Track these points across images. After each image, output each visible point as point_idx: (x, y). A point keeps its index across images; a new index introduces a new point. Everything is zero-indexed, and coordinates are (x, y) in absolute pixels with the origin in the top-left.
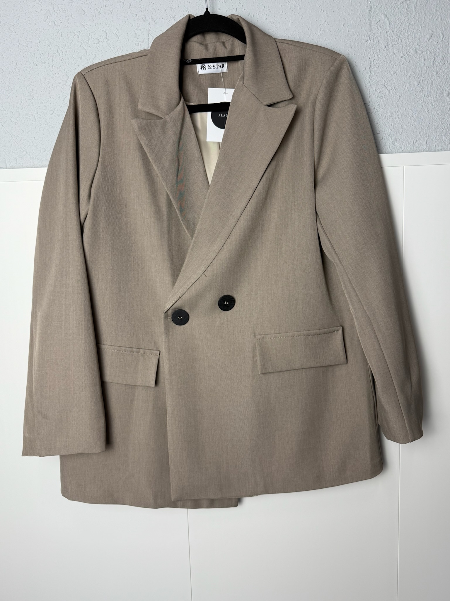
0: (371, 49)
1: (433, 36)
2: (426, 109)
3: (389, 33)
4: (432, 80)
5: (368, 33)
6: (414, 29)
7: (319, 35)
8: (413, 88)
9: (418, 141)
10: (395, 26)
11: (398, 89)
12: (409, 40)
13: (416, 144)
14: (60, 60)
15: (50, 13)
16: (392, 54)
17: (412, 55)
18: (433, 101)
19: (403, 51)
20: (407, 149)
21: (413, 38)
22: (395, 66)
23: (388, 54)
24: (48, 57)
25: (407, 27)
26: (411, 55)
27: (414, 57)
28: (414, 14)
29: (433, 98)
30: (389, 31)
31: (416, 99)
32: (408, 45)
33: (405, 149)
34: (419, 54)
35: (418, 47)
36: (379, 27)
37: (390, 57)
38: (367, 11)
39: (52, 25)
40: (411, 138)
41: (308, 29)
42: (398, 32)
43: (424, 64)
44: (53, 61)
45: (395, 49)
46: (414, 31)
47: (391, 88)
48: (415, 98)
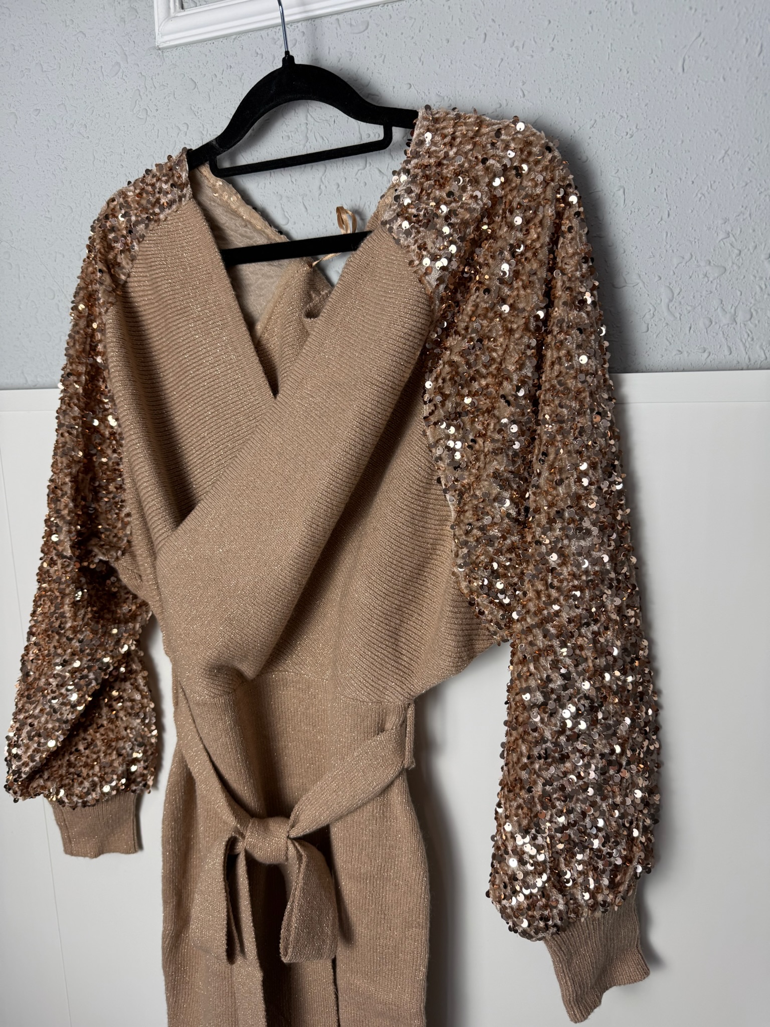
15: (140, 95)
39: (142, 117)
41: (652, 62)
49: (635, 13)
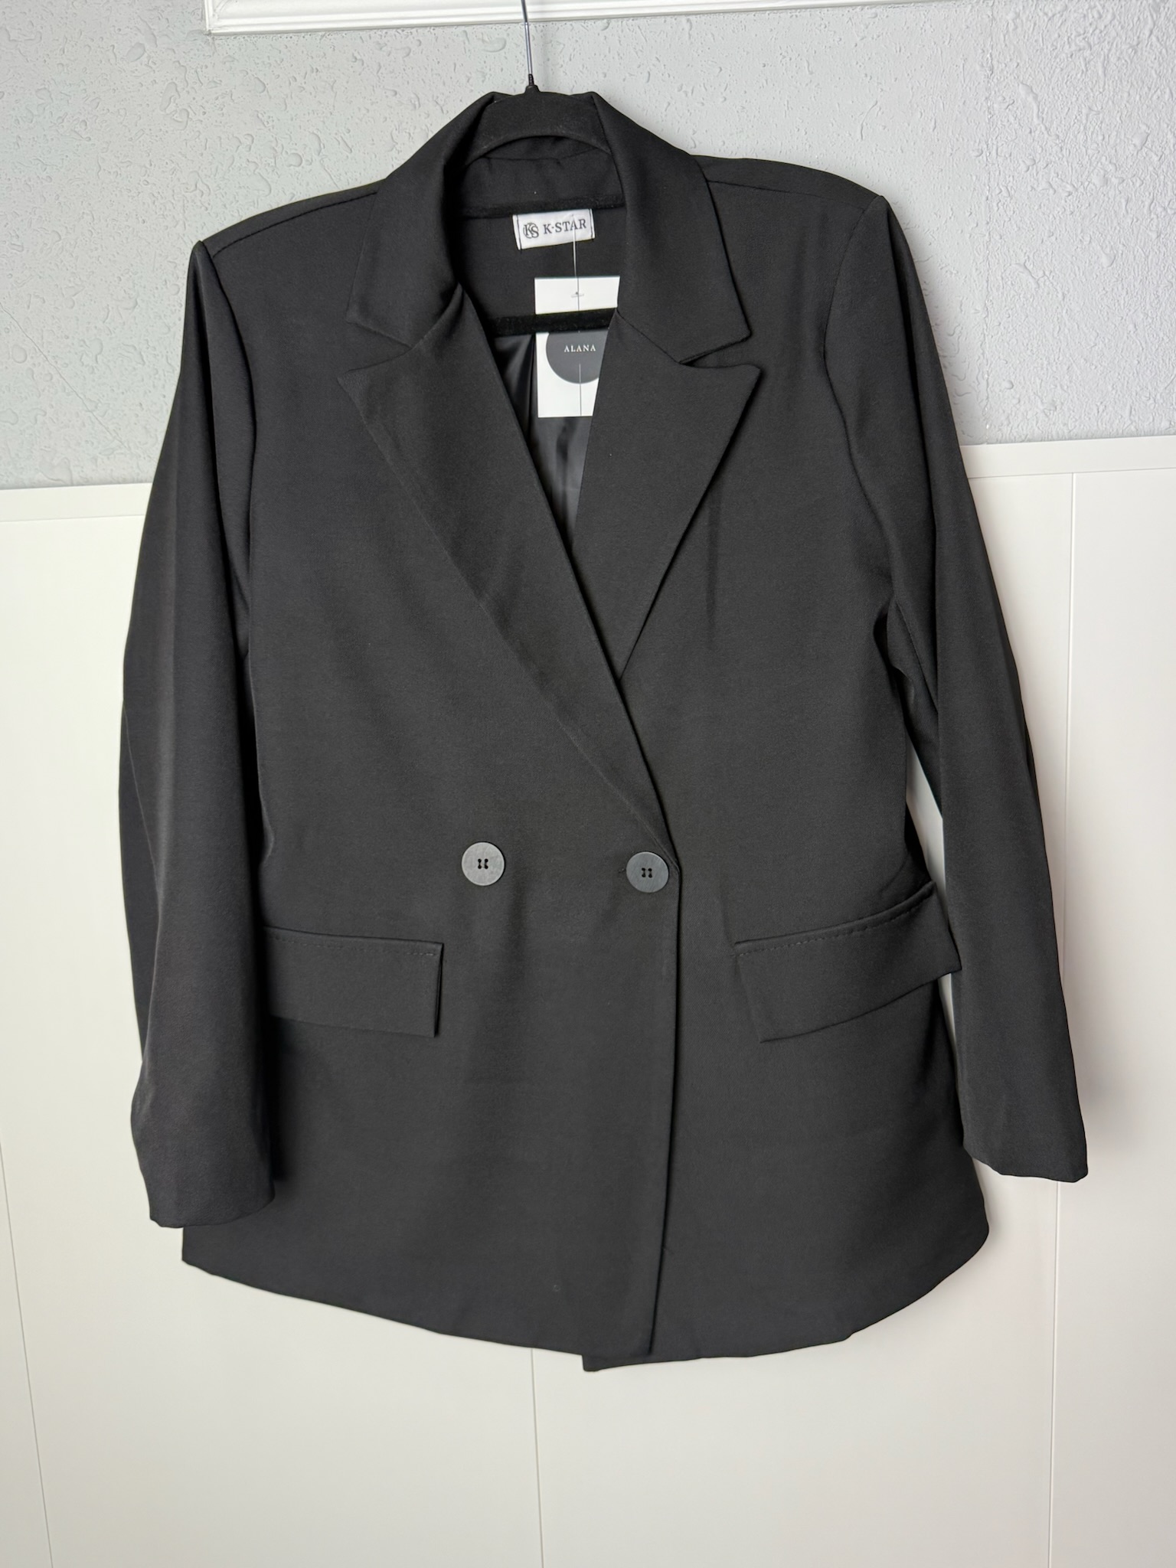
0: (991, 173)
1: (1149, 139)
2: (1131, 327)
3: (1037, 132)
4: (1147, 253)
5: (985, 135)
6: (1101, 123)
7: (860, 140)
8: (1098, 274)
9: (1111, 408)
10: (1052, 114)
11: (1059, 277)
12: (1089, 151)
13: (1105, 414)
14: (203, 208)
15: (177, 90)
16: (1044, 185)
17: (1096, 187)
18: (1148, 307)
19: (1073, 178)
20: (1082, 426)
21: (1100, 145)
22: (1051, 216)
23: (1035, 186)
24: (173, 201)
25: (1084, 117)
26: (1094, 187)
27: (1100, 194)
28: (1102, 83)
29: (1148, 296)
30: (1039, 128)
31: (1105, 301)
32: (1084, 162)
33: (1075, 426)
34: (1113, 187)
35: (1111, 167)
36: (1012, 119)
37: (1040, 196)
38: (983, 77)
39: (180, 120)
40: (1091, 400)
41: (831, 125)
42: (1060, 130)
43: (1127, 212)
44: (186, 211)
45: (1053, 173)
46: (1101, 128)
47: (1042, 272)
48: (1102, 299)
49: (811, 73)
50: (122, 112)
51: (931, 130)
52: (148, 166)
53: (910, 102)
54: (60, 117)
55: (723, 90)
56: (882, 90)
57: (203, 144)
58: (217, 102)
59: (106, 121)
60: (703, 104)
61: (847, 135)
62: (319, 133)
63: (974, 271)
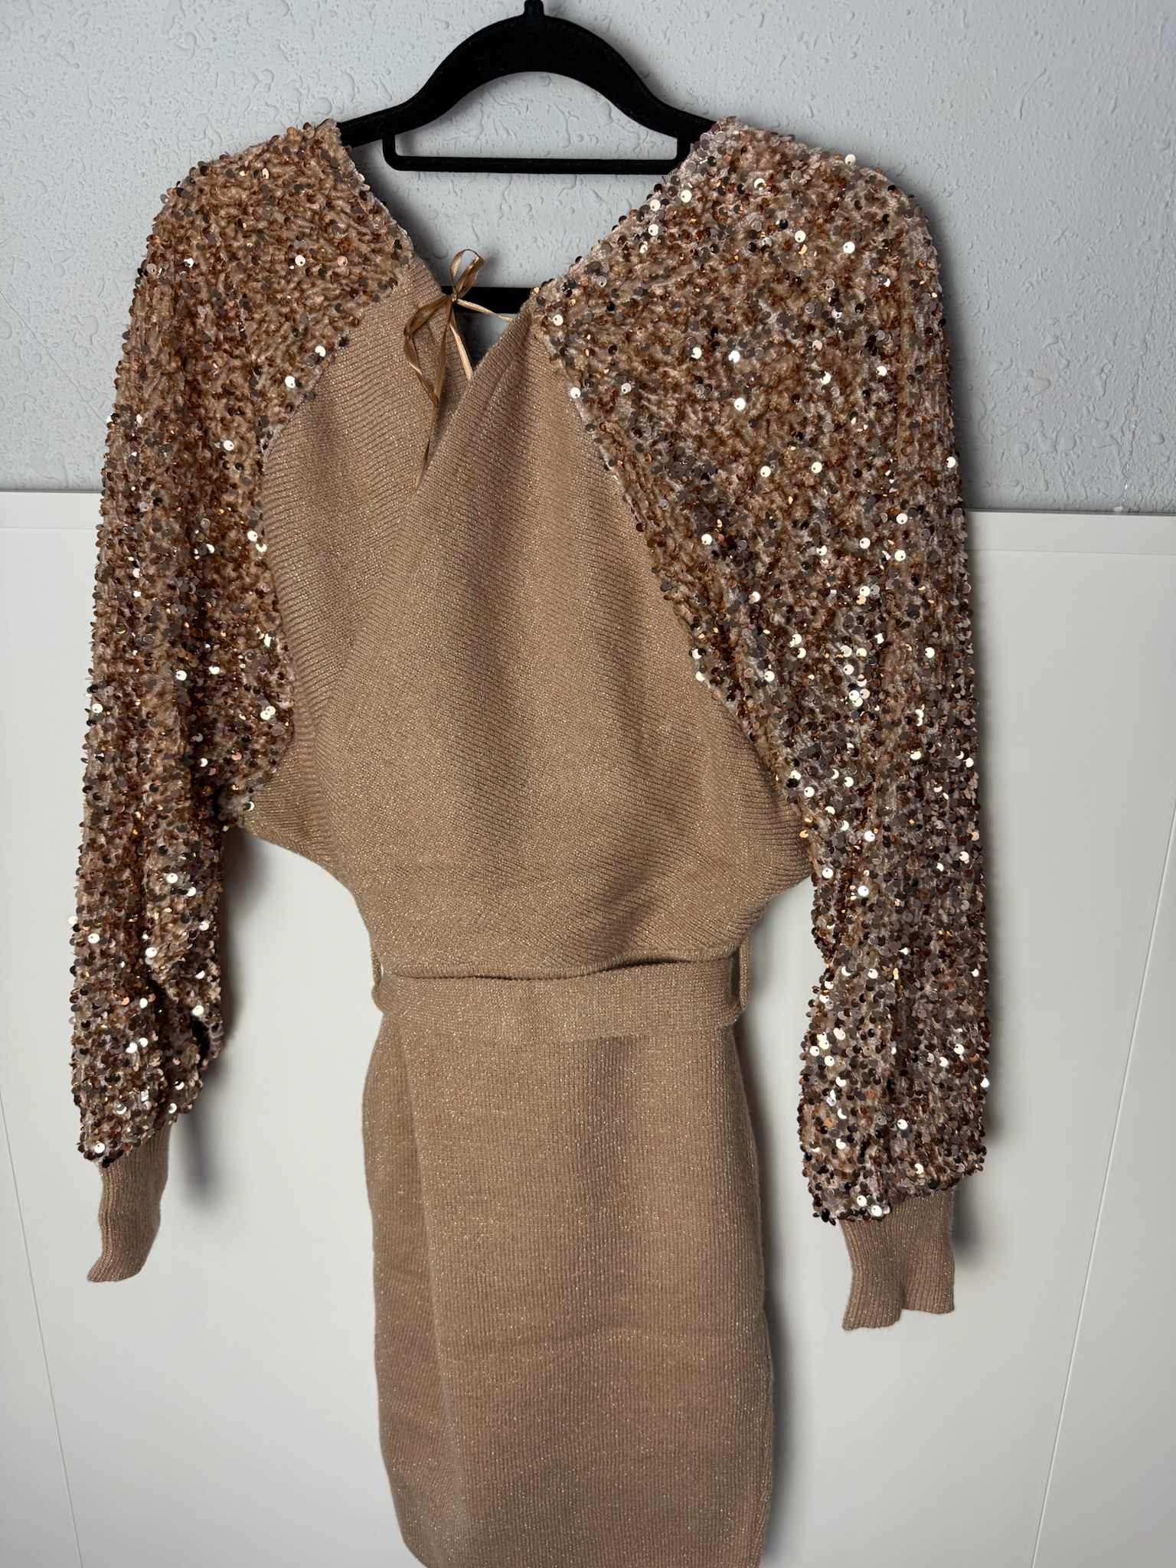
7: (1018, 120)
50: (116, 33)
51: (1109, 112)
52: (148, 104)
53: (1088, 73)
54: (42, 36)
55: (853, 43)
56: (1054, 55)
57: (214, 80)
58: (230, 26)
59: (97, 44)
60: (827, 60)
61: (1003, 112)
62: (352, 74)
63: (1138, 295)
